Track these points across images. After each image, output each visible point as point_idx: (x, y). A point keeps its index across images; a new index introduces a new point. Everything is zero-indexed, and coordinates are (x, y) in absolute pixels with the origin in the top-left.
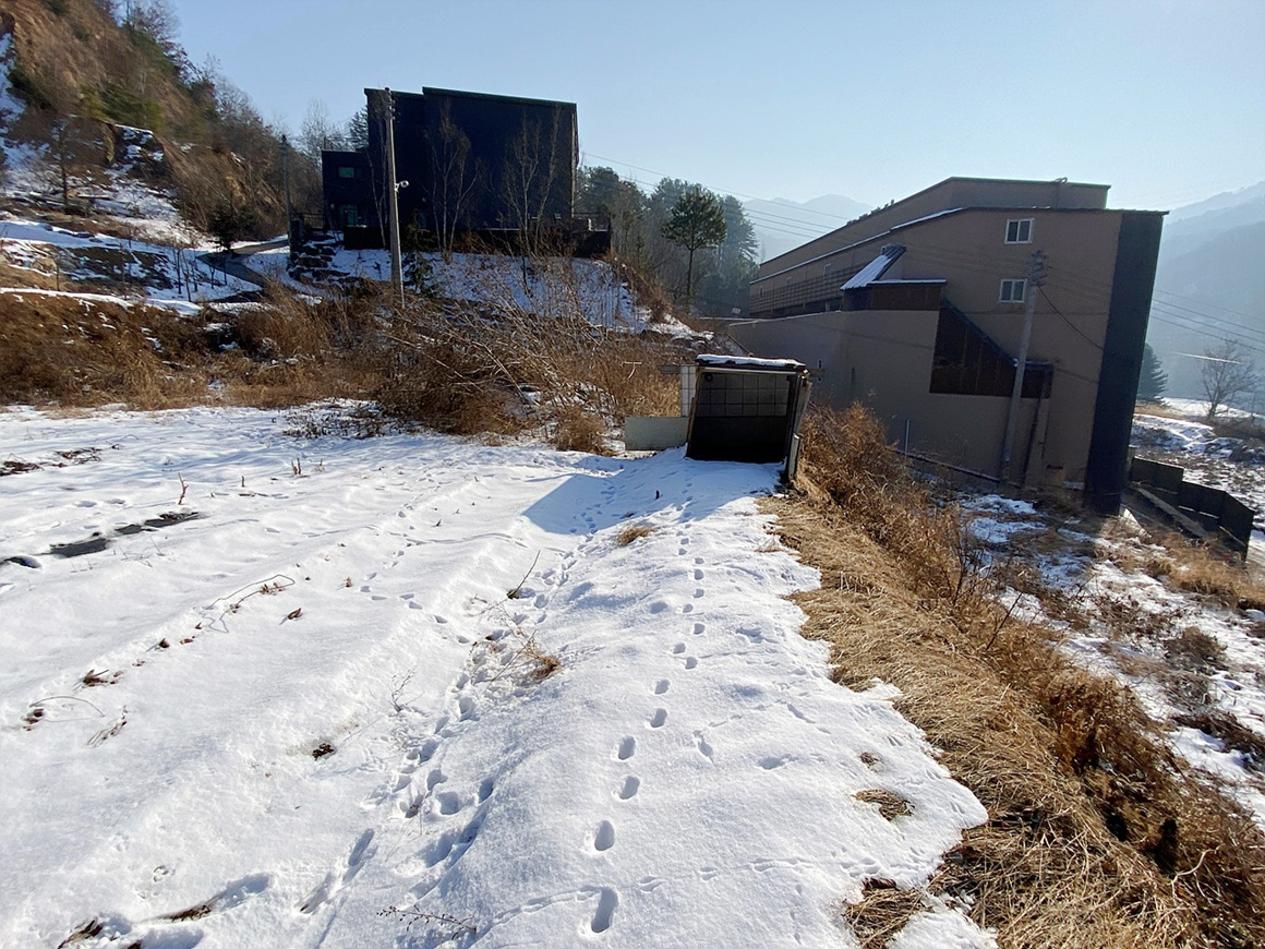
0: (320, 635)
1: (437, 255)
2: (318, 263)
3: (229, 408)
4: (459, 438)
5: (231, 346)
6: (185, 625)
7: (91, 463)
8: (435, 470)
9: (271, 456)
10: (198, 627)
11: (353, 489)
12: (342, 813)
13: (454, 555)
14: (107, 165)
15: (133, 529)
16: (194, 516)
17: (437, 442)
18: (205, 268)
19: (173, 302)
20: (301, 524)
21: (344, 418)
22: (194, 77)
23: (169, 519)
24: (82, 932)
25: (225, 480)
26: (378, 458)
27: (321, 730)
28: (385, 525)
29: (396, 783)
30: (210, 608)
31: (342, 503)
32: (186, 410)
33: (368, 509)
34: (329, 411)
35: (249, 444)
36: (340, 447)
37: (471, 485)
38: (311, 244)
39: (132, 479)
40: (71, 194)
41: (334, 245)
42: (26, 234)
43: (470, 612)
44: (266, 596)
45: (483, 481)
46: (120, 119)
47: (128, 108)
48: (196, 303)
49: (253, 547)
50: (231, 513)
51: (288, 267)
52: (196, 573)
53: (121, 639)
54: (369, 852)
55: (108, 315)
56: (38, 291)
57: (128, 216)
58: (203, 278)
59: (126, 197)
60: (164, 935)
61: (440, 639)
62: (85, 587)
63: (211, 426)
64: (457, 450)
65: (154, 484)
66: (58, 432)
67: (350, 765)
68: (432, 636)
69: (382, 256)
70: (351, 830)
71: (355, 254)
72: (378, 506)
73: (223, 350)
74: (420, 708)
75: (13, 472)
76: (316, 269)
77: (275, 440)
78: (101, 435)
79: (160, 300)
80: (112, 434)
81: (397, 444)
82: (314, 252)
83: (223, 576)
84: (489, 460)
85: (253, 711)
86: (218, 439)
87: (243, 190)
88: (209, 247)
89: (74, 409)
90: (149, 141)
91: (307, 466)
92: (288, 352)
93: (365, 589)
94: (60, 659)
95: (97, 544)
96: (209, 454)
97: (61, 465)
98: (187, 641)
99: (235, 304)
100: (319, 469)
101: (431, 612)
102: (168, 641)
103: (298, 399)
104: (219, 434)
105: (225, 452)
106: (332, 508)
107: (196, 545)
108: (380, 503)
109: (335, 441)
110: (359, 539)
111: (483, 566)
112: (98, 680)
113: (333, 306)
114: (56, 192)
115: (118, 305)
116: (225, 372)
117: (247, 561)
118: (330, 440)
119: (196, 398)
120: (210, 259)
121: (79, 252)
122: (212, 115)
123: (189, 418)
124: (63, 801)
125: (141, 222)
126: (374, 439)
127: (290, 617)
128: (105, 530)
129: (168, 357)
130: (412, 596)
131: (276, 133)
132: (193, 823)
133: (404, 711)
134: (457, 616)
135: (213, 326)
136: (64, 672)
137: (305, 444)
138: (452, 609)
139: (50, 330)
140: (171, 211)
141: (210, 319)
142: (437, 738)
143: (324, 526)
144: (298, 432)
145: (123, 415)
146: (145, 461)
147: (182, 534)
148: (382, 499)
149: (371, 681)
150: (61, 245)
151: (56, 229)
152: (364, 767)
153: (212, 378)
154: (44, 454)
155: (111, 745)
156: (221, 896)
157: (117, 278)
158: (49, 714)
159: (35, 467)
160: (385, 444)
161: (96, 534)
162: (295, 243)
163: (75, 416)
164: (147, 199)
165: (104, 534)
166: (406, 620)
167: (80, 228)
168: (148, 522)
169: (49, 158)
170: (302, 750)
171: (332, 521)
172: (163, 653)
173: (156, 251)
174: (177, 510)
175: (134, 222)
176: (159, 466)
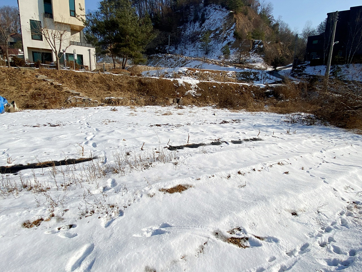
0: (294, 181)
1: (344, 66)
2: (301, 71)
3: (270, 113)
4: (344, 129)
5: (272, 96)
6: (259, 167)
7: (238, 123)
8: (334, 139)
9: (281, 127)
10: (262, 168)
11: (305, 141)
12: (300, 234)
13: (341, 169)
14: (250, 51)
15: (247, 140)
16: (261, 140)
17: (335, 130)
18: (268, 75)
19: (259, 84)
20: (289, 148)
21: (303, 119)
22: (274, 23)
23: (255, 139)
24: (238, 229)
25: (268, 132)
26: (313, 132)
27: (294, 208)
28: (316, 154)
29: (317, 234)
30: (265, 164)
31: (301, 144)
32: (259, 112)
33: (309, 147)
34: (298, 116)
35: (275, 123)
36: (301, 127)
37: (349, 147)
38: (299, 66)
39: (247, 128)
40: (241, 59)
41: (306, 65)
42: (231, 70)
43: (347, 191)
44: (279, 165)
45: (354, 146)
46: (254, 38)
47: (257, 35)
48: (265, 84)
49: (275, 151)
50: (270, 141)
51: (291, 73)
52: (261, 154)
53: (246, 165)
54: (308, 249)
55: (244, 88)
56: (232, 83)
57: (252, 63)
58: (267, 78)
59: (253, 58)
60: (254, 240)
61: (334, 196)
62: (238, 151)
63: (265, 117)
64: (344, 134)
65: (252, 130)
66: (232, 115)
67: (302, 221)
68: (331, 194)
69: (323, 67)
70: (302, 240)
71: (313, 67)
72: (313, 147)
73: (269, 97)
74: (326, 215)
75: (224, 123)
76: (299, 73)
77: (282, 123)
78: (241, 117)
79: (256, 84)
80: (243, 117)
81: (320, 129)
82: (300, 68)
83: (268, 157)
84: (357, 139)
85: (276, 195)
86: (267, 121)
87: (282, 52)
88: (270, 69)
89: (235, 110)
90: (261, 43)
91: (291, 131)
92: (287, 98)
93: (308, 172)
94: (233, 166)
95: (239, 142)
96: (264, 124)
97: (233, 123)
98: (259, 171)
99: (275, 85)
100: (294, 133)
101: (332, 186)
102: (255, 169)
103: (288, 112)
104: (267, 119)
105: (269, 124)
106: (298, 145)
107: (261, 147)
108: (313, 146)
109: (299, 125)
110: (307, 156)
111: (353, 176)
112: (240, 173)
113: (303, 84)
114: (238, 59)
115: (247, 86)
116: (269, 103)
117: (274, 154)
118: (298, 125)
119: (261, 109)
120: (270, 73)
121: (241, 73)
122: (277, 32)
123: (260, 115)
124: (234, 198)
125: (255, 64)
126: (312, 126)
127: (285, 173)
128: (242, 139)
129: (256, 99)
130: (325, 179)
131: (294, 34)
132: (261, 216)
133: (320, 214)
134: (341, 191)
135: (268, 91)
136: (235, 169)
137: (290, 125)
138: (339, 187)
139: (233, 92)
140: (262, 60)
141: (267, 89)
142: (332, 227)
143: (295, 150)
144: (289, 121)
145: (245, 112)
146: (250, 124)
147: (258, 144)
148: (314, 145)
149: (310, 200)
150: (238, 72)
151: (237, 68)
152: (306, 224)
153: (266, 104)
154: (230, 120)
155: (243, 189)
156: (266, 238)
157: (247, 79)
158: (231, 177)
159: (228, 122)
160: (316, 128)
161: (240, 140)
162: (294, 66)
163: (235, 112)
164: (257, 58)
165: (241, 140)
166: (322, 186)
167: (241, 67)
168: (250, 139)
169: (238, 51)
170: (288, 211)
171: (298, 149)
172: (254, 172)
173: (257, 71)
174: (257, 137)
175: (253, 64)
176: (253, 126)
